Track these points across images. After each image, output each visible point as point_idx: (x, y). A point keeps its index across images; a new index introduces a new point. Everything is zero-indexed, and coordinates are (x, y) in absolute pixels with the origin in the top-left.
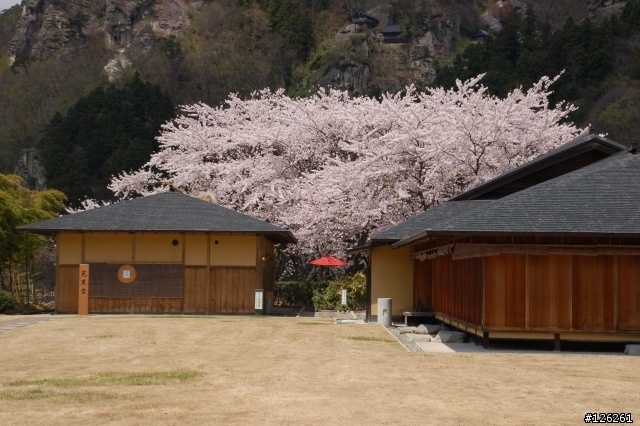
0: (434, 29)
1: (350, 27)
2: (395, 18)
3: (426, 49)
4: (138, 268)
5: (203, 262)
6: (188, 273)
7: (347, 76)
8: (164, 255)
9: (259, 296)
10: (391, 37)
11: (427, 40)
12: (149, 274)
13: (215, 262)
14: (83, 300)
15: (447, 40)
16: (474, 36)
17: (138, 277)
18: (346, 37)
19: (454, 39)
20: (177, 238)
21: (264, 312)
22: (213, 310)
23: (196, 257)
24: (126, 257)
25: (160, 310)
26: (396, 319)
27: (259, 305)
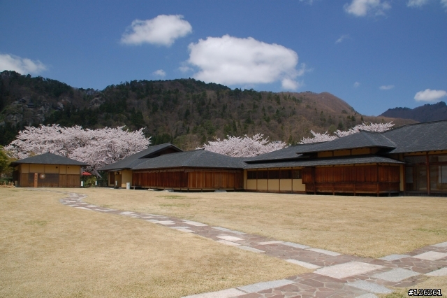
0: (44, 105)
1: (17, 102)
2: (32, 101)
3: (41, 111)
4: (46, 174)
5: (65, 173)
6: (60, 176)
7: (15, 117)
8: (54, 171)
9: (82, 183)
10: (30, 106)
11: (42, 108)
12: (49, 176)
13: (68, 173)
14: (36, 183)
15: (48, 109)
16: (56, 108)
17: (46, 177)
18: (15, 105)
19: (50, 109)
20: (58, 166)
21: (84, 187)
22: (67, 186)
23: (63, 171)
24: (43, 172)
25: (52, 186)
26: (131, 188)
27: (82, 185)
